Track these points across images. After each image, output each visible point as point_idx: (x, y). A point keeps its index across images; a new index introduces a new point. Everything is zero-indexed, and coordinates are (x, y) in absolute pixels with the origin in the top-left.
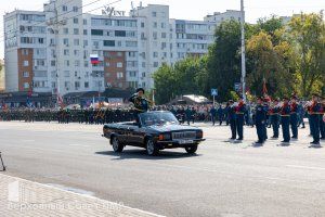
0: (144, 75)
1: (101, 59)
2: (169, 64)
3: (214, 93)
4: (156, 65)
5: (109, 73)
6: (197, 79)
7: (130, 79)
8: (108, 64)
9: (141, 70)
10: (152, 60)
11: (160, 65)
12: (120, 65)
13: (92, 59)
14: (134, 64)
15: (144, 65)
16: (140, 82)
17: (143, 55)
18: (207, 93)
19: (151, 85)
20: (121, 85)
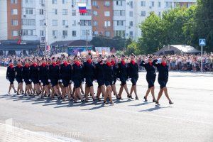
0: (131, 24)
1: (89, 7)
2: (156, 14)
3: (202, 43)
4: (143, 14)
5: (96, 22)
6: (185, 29)
7: (117, 28)
8: (96, 13)
9: (128, 19)
10: (140, 9)
11: (148, 15)
12: (107, 14)
13: (80, 8)
14: (121, 13)
15: (131, 14)
16: (128, 32)
17: (131, 4)
18: (195, 43)
19: (138, 35)
20: (108, 34)
